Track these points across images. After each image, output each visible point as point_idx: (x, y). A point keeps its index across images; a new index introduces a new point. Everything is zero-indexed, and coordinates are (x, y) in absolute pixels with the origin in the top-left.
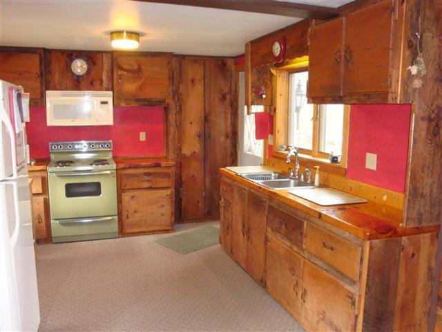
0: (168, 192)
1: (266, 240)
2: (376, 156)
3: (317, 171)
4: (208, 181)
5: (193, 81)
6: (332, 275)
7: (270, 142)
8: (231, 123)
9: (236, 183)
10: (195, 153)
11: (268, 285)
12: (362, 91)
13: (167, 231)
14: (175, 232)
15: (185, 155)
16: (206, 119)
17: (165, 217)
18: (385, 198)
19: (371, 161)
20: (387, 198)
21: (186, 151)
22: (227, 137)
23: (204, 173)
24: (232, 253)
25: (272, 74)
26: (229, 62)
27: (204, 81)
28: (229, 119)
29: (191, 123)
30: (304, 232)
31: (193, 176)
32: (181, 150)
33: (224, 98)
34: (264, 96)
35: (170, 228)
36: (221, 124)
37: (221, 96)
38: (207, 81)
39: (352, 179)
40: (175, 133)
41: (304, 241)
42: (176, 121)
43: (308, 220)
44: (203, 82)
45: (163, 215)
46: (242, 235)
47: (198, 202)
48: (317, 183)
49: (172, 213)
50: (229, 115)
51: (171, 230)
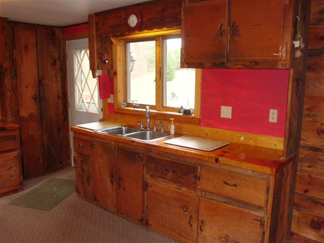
0: (15, 153)
1: (145, 186)
2: (230, 108)
3: (172, 122)
4: (45, 139)
5: (26, 47)
6: (233, 205)
7: (110, 100)
8: (62, 85)
9: (96, 139)
10: (32, 114)
11: (150, 222)
12: (249, 58)
13: (16, 191)
14: (23, 190)
15: (23, 117)
16: (40, 83)
17: (14, 178)
18: (242, 139)
19: (226, 112)
20: (244, 139)
21: (24, 113)
22: (59, 97)
23: (42, 132)
24: (96, 200)
25: (112, 43)
26: (57, 31)
27: (37, 48)
28: (60, 81)
29: (27, 87)
30: (198, 175)
31: (32, 135)
32: (18, 113)
33: (54, 64)
34: (107, 61)
35: (19, 187)
36: (53, 87)
37: (52, 62)
38: (39, 48)
39: (206, 126)
40: (11, 97)
41: (198, 182)
42: (12, 86)
43: (200, 165)
44: (35, 49)
45: (12, 176)
46: (109, 184)
47: (39, 158)
48: (173, 132)
49: (20, 173)
50: (59, 79)
51: (20, 189)
